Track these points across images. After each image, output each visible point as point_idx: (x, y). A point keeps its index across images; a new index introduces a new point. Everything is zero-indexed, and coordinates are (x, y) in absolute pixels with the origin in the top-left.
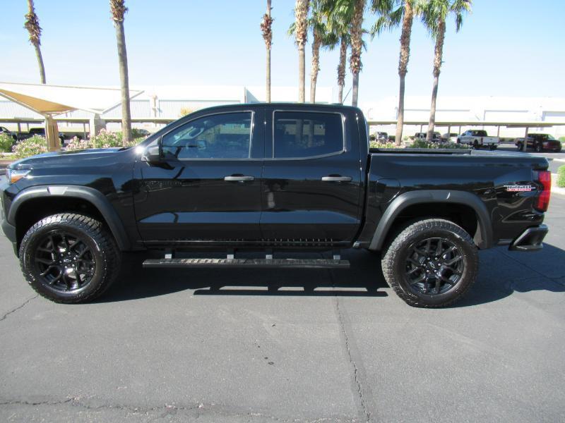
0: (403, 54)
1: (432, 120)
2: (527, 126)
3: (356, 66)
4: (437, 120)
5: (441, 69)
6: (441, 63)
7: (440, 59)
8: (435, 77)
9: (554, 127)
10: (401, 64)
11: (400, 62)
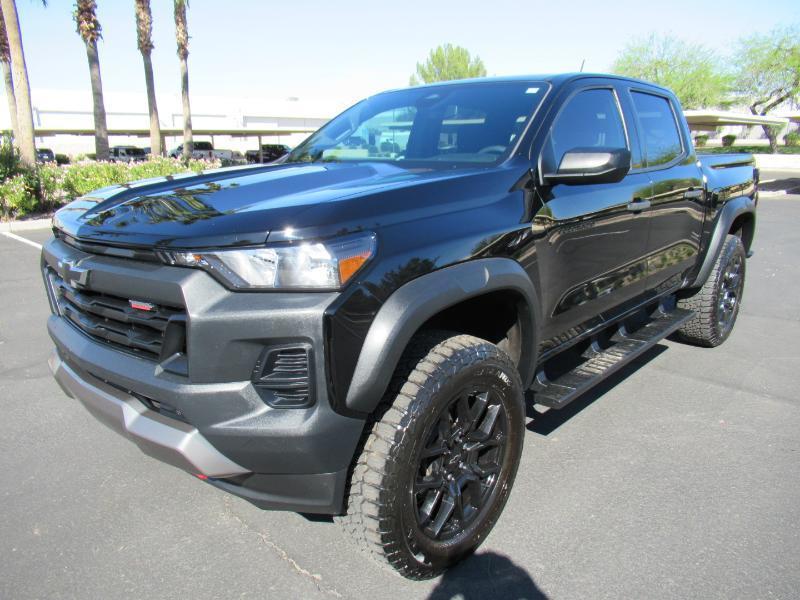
0: (142, 17)
1: (189, 126)
2: (259, 134)
3: (91, 29)
4: (195, 127)
5: (188, 48)
6: (187, 38)
7: (185, 32)
8: (182, 59)
9: (293, 134)
10: (141, 33)
11: (139, 31)
